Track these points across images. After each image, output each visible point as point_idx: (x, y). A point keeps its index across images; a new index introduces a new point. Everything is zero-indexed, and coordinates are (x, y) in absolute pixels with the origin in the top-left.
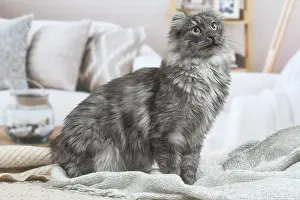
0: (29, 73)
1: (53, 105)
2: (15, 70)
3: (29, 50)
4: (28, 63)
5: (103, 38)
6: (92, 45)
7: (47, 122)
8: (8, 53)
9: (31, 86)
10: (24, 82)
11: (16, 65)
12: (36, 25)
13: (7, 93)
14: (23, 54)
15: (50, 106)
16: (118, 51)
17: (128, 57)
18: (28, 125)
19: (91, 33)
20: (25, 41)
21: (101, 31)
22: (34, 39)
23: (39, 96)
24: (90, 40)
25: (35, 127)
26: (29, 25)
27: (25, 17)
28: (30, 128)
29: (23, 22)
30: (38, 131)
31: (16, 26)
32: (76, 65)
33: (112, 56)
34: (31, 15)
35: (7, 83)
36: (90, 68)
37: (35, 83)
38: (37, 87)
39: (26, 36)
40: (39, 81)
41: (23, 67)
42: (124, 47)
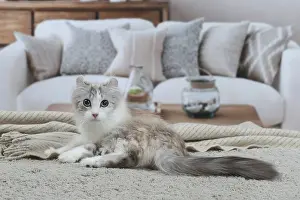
0: (200, 64)
1: (219, 88)
2: (190, 61)
3: (201, 45)
4: (199, 56)
5: (258, 35)
6: (250, 41)
7: (214, 101)
8: (185, 48)
9: (202, 73)
10: (197, 70)
11: (190, 57)
12: (206, 26)
13: (183, 79)
14: (196, 49)
15: (216, 89)
16: (270, 45)
17: (278, 50)
18: (200, 104)
19: (249, 30)
20: (197, 38)
21: (257, 29)
22: (205, 36)
23: (207, 81)
24: (248, 37)
25: (205, 105)
26: (201, 26)
27: (198, 20)
28: (201, 106)
29: (196, 24)
30: (207, 109)
31: (191, 27)
32: (237, 57)
33: (266, 48)
34: (202, 19)
35: (183, 71)
36: (248, 59)
37: (205, 71)
38: (206, 74)
39: (198, 35)
40: (208, 70)
41: (196, 59)
42: (275, 42)
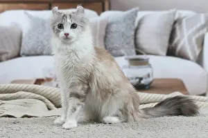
0: (136, 45)
1: (153, 65)
2: (127, 44)
3: (136, 30)
4: (135, 39)
5: (184, 21)
6: (177, 26)
7: (149, 76)
8: (123, 33)
9: (138, 53)
10: (134, 51)
11: (128, 40)
12: (141, 14)
13: (123, 58)
14: (133, 33)
15: (150, 66)
16: (195, 28)
17: (201, 33)
18: (137, 78)
19: (176, 17)
20: (133, 24)
21: (183, 16)
22: (140, 23)
23: (143, 60)
24: (175, 22)
25: (141, 79)
26: (136, 15)
27: (133, 10)
28: (138, 80)
29: (132, 12)
30: (142, 82)
31: (128, 15)
32: (167, 39)
33: (190, 32)
34: (137, 8)
35: (123, 51)
36: (175, 41)
37: (140, 51)
38: (141, 54)
39: (134, 21)
40: (142, 49)
41: (133, 42)
42: (199, 25)
